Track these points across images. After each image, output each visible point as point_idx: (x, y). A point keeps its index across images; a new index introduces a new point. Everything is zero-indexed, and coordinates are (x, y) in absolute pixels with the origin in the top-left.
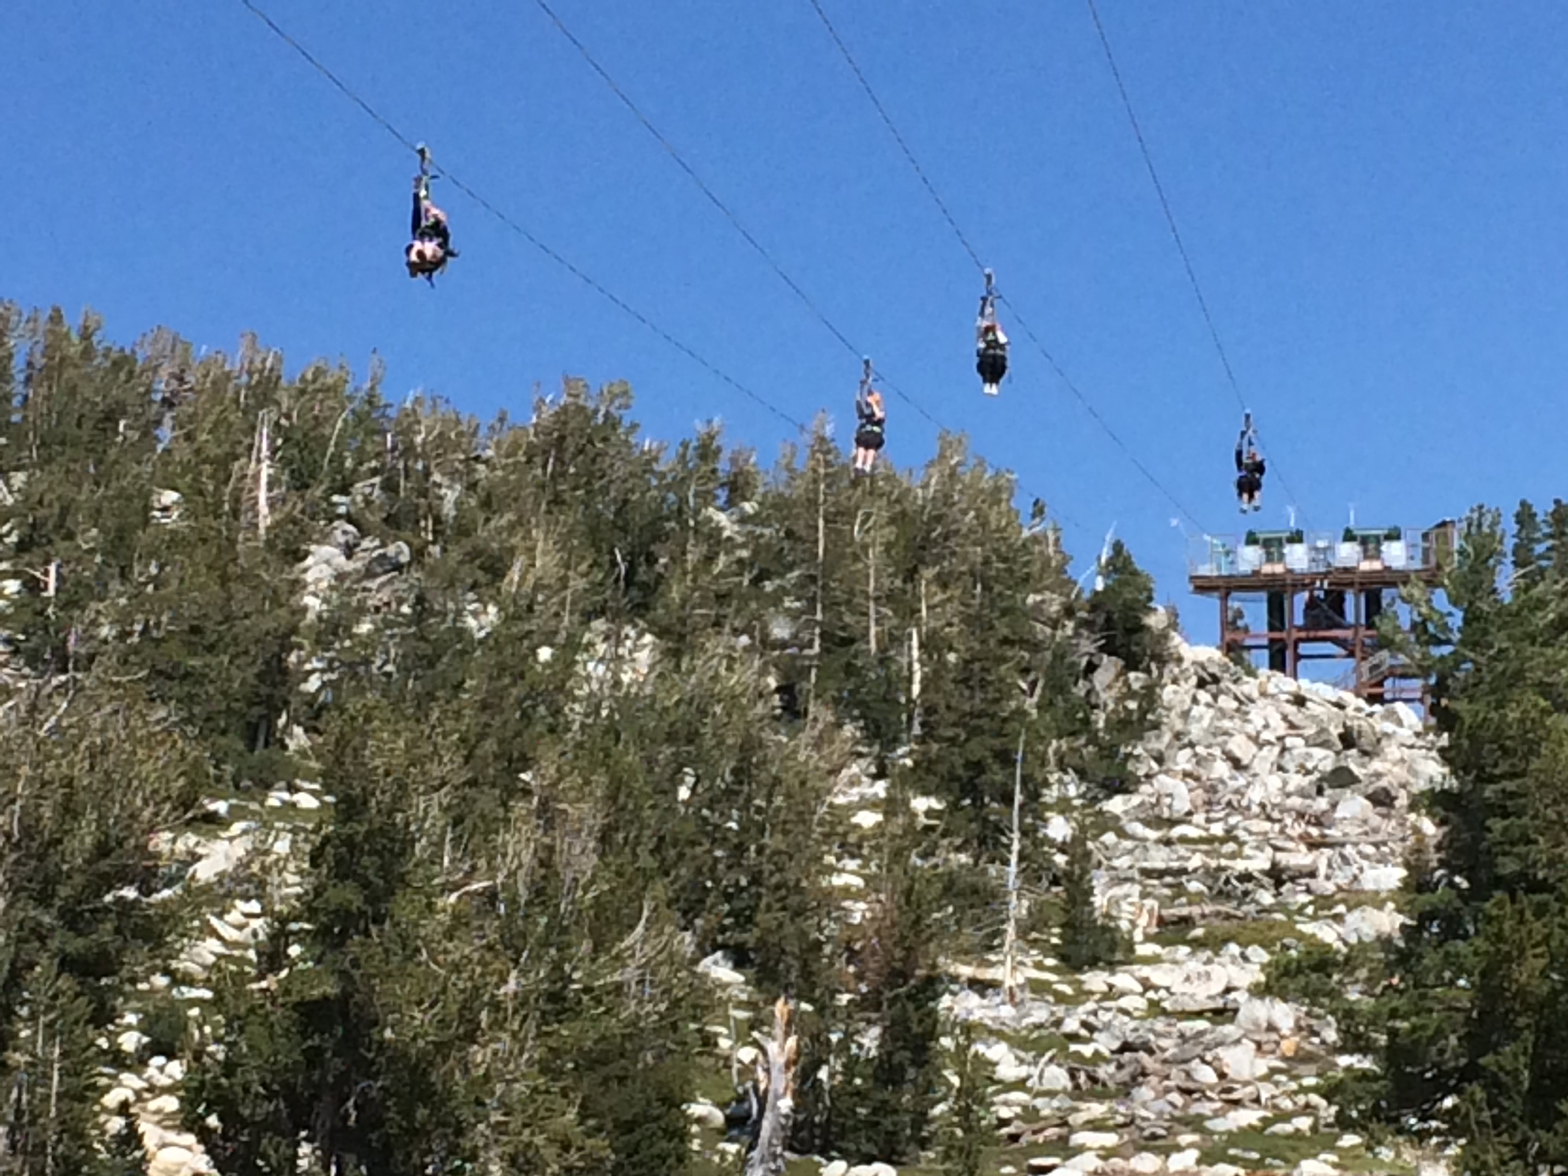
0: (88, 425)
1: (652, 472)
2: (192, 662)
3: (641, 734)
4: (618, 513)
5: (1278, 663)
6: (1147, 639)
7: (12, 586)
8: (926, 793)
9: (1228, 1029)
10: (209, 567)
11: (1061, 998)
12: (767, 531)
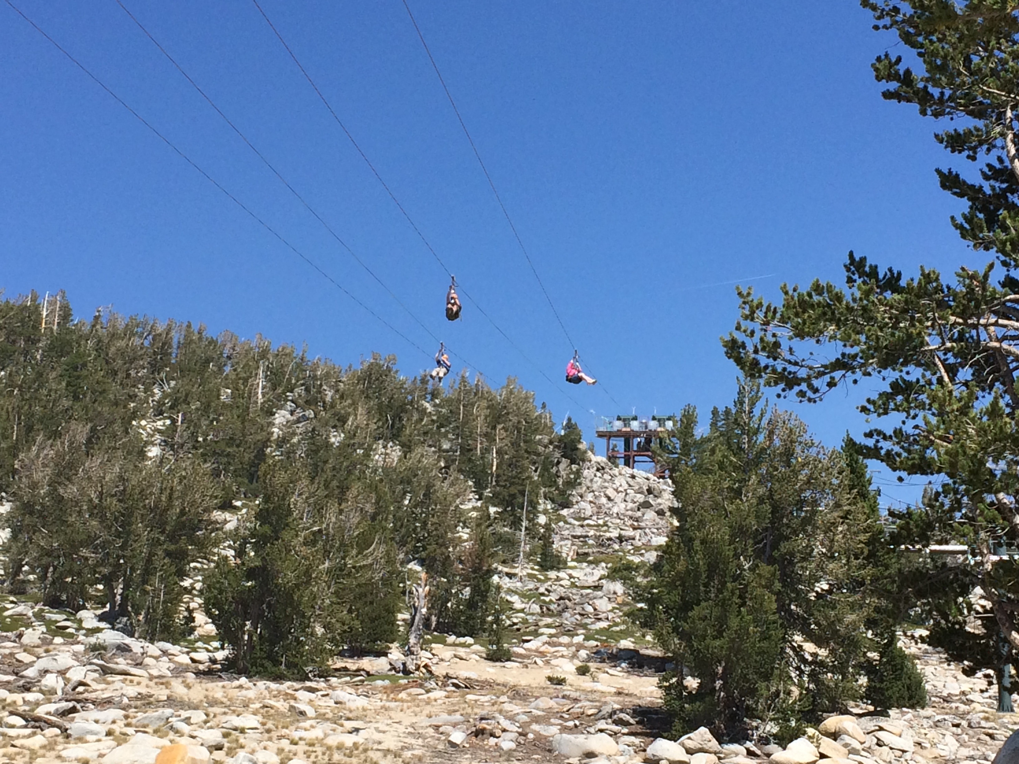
0: (199, 364)
1: (402, 388)
2: (228, 450)
3: (391, 480)
4: (389, 402)
5: (627, 464)
6: (578, 453)
7: (168, 422)
8: (495, 506)
9: (599, 593)
10: (238, 417)
11: (539, 580)
12: (444, 410)
